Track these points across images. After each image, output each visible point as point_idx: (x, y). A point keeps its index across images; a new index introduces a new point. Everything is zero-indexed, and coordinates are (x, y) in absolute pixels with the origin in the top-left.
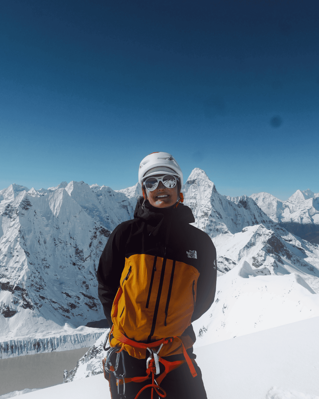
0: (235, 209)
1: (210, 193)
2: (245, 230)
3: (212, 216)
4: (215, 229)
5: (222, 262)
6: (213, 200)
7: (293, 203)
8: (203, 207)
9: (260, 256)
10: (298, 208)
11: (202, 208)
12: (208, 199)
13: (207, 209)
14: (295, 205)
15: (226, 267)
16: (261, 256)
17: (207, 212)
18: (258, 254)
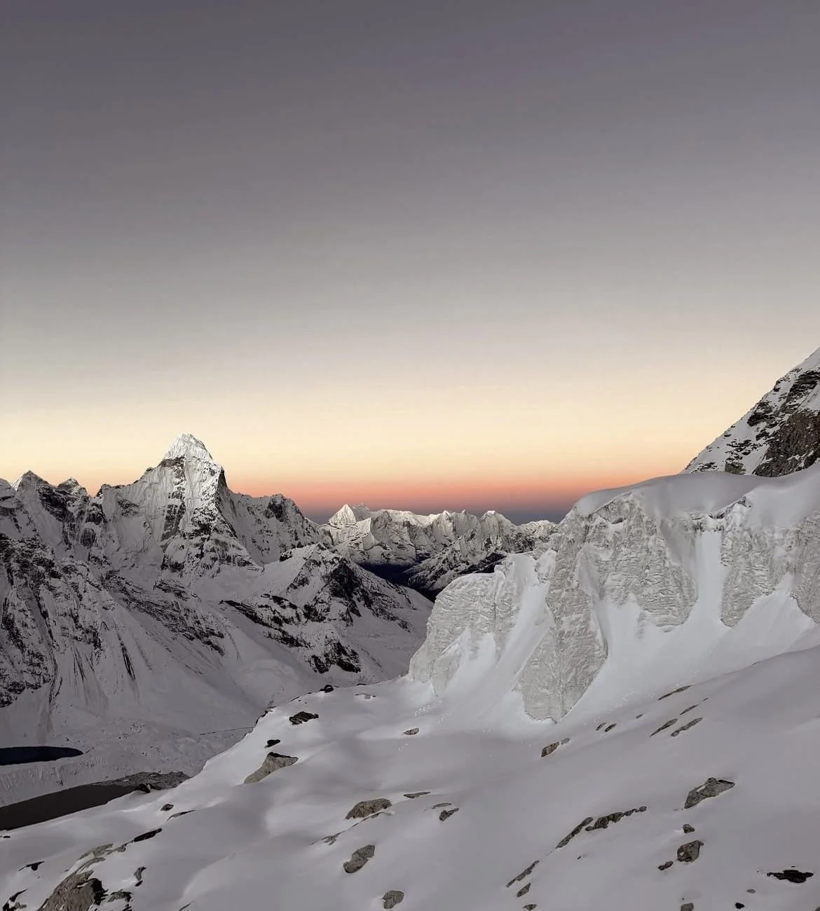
0: (259, 520)
1: (213, 486)
2: (286, 556)
3: (217, 531)
4: (223, 557)
5: (266, 606)
6: (220, 500)
7: (338, 526)
8: (199, 513)
9: (320, 603)
10: (347, 535)
11: (195, 515)
12: (208, 497)
13: (208, 516)
14: (340, 530)
15: (277, 615)
16: (323, 602)
17: (206, 523)
18: (316, 600)
